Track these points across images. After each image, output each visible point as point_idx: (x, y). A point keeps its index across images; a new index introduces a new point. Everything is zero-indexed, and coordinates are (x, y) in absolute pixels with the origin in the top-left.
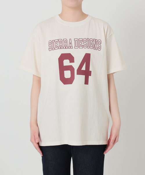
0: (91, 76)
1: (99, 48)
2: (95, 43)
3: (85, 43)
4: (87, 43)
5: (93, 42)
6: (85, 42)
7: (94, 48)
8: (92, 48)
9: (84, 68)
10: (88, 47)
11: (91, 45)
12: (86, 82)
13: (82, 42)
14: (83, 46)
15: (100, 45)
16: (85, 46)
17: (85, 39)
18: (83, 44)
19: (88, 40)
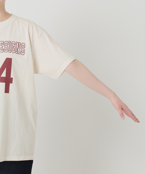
0: (12, 83)
1: (23, 53)
2: (18, 47)
3: (7, 47)
4: (8, 46)
5: (16, 46)
6: (6, 45)
7: (17, 52)
8: (14, 52)
9: (4, 75)
10: (10, 51)
11: (13, 49)
12: (7, 90)
13: (3, 45)
14: (4, 50)
15: (23, 49)
16: (6, 50)
17: (7, 42)
18: (4, 48)
19: (10, 43)
